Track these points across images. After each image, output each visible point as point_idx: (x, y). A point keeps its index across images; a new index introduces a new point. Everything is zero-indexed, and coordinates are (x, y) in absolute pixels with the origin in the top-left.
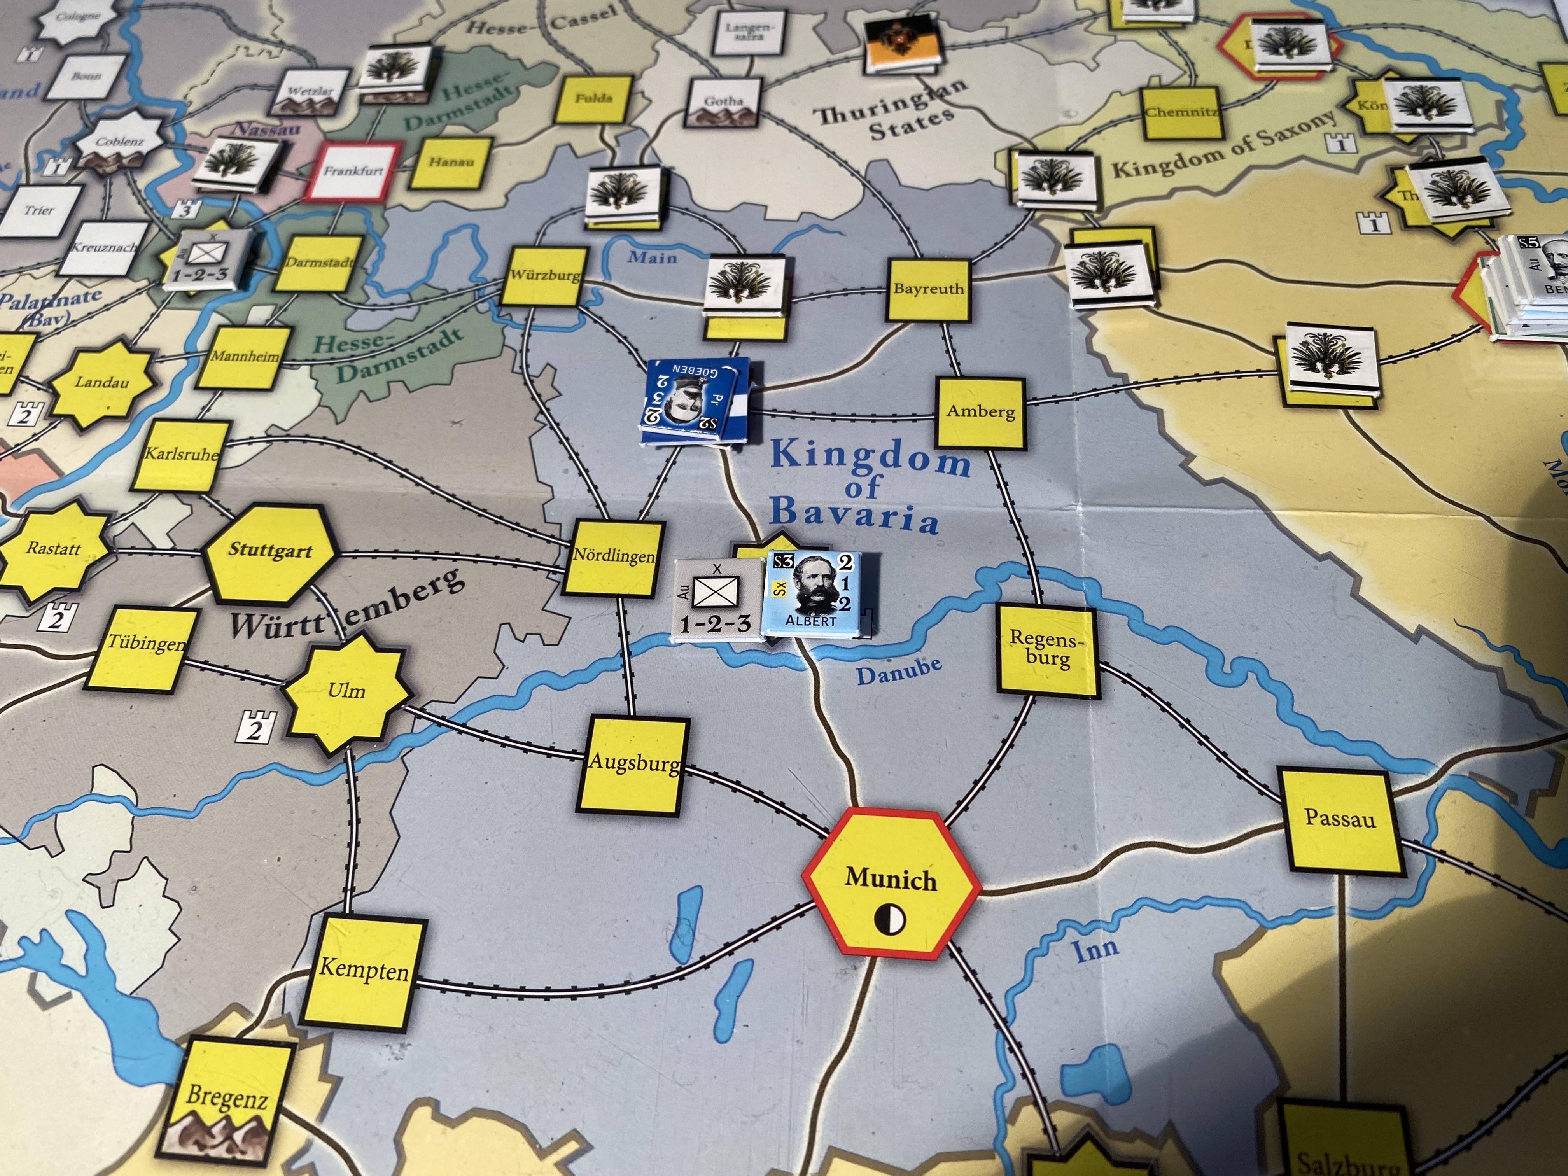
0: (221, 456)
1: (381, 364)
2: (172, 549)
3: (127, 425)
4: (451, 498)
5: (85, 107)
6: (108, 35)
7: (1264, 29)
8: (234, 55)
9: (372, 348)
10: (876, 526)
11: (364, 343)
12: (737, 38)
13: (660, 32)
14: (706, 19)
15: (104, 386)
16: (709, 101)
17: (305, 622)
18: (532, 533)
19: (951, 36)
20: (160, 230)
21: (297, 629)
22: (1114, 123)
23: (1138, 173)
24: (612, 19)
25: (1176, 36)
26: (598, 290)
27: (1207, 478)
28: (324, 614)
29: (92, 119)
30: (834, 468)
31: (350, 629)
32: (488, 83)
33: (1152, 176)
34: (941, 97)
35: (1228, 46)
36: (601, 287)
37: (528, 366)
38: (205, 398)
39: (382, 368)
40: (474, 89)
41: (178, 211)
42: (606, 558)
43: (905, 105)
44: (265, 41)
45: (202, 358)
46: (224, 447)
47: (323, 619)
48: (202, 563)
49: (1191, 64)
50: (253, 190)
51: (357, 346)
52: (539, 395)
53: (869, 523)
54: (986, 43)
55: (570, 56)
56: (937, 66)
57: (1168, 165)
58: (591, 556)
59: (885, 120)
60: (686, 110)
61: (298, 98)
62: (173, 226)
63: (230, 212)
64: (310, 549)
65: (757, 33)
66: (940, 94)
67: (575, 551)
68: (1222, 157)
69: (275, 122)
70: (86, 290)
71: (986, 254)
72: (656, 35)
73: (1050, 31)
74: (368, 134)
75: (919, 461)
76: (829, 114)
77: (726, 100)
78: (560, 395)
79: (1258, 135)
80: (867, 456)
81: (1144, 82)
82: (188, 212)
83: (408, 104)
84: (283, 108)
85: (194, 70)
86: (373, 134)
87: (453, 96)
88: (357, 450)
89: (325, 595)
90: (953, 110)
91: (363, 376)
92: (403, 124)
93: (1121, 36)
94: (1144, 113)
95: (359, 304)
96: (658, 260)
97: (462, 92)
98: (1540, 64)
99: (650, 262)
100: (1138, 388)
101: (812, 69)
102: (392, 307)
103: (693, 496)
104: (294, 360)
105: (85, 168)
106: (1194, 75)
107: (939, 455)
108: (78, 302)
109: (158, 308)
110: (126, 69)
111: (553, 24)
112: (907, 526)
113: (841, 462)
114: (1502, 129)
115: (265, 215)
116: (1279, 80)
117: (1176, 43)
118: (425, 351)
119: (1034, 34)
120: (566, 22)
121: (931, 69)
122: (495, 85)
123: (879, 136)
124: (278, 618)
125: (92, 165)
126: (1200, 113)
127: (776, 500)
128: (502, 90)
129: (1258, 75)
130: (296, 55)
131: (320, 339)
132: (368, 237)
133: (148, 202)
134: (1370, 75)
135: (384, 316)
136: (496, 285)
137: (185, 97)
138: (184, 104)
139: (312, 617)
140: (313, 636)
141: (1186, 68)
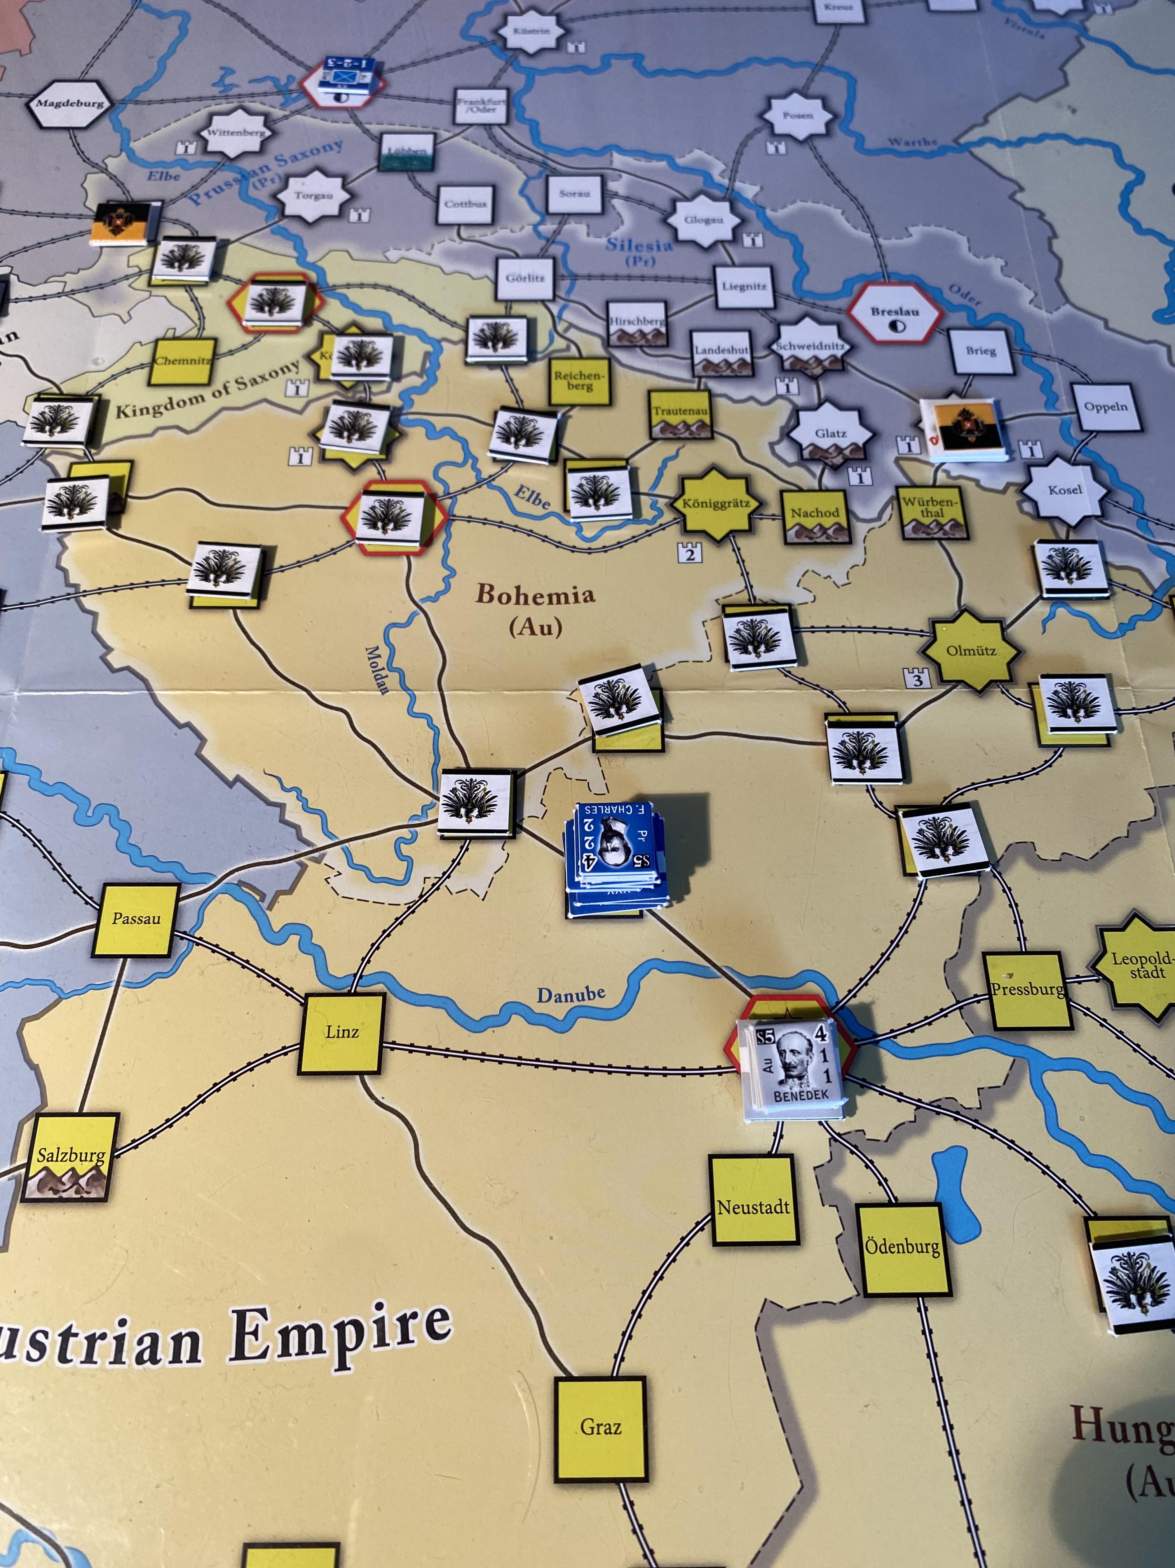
7: (259, 289)
19: (16, 290)
22: (128, 371)
23: (135, 415)
25: (195, 293)
27: (116, 666)
33: (145, 416)
35: (236, 303)
49: (202, 318)
54: (45, 297)
57: (159, 407)
68: (204, 400)
73: (101, 286)
79: (236, 381)
81: (161, 334)
93: (155, 291)
94: (154, 360)
98: (467, 318)
100: (84, 596)
106: (201, 328)
114: (422, 378)
116: (262, 332)
117: (197, 299)
119: (87, 289)
126: (197, 362)
129: (249, 330)
134: (337, 329)
141: (198, 322)
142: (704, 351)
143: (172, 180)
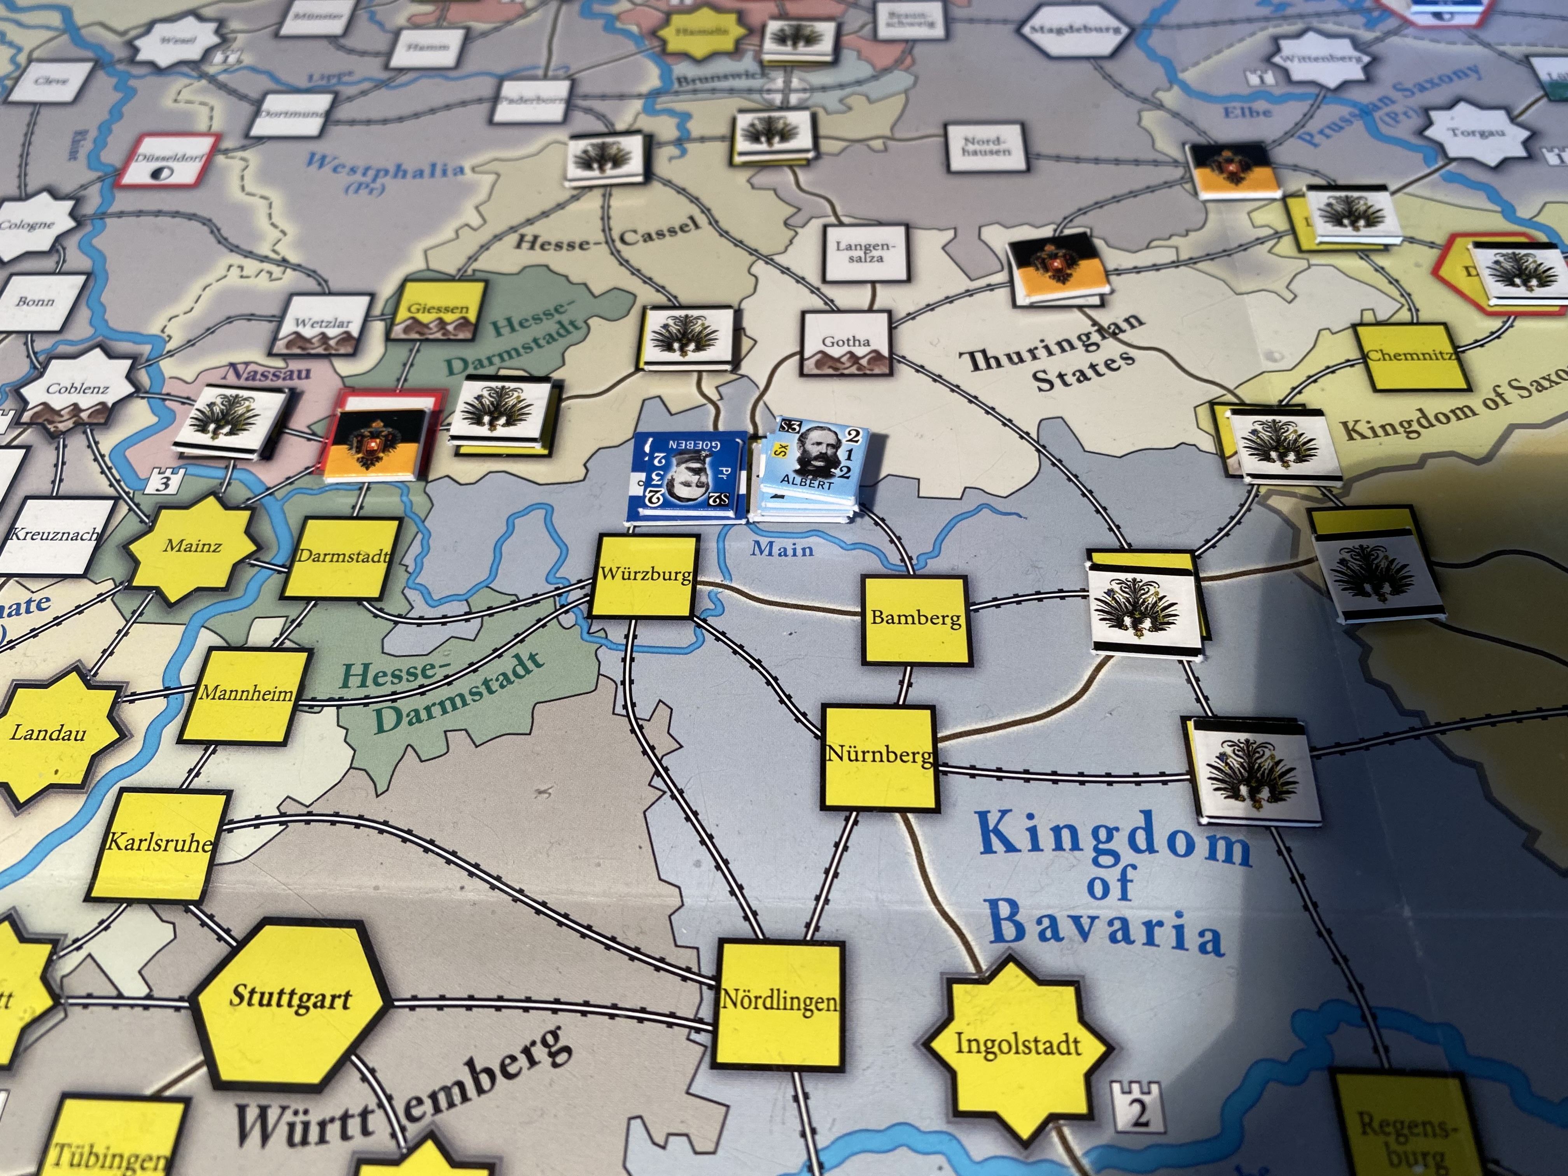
0: (215, 844)
1: (434, 704)
2: (149, 997)
3: (83, 798)
4: (541, 908)
5: (32, 341)
6: (64, 249)
7: (1490, 255)
8: (225, 276)
9: (421, 680)
10: (1138, 945)
11: (409, 673)
12: (851, 259)
13: (756, 251)
14: (810, 235)
15: (51, 739)
16: (828, 342)
17: (345, 1118)
18: (660, 965)
19: (1113, 258)
20: (131, 509)
21: (333, 1130)
22: (1331, 370)
23: (1376, 435)
24: (694, 233)
25: (1381, 260)
26: (716, 594)
28: (372, 1104)
29: (41, 358)
30: (1067, 856)
31: (413, 1129)
32: (548, 314)
33: (1393, 437)
34: (1114, 335)
35: (1444, 272)
36: (720, 590)
37: (633, 705)
38: (193, 755)
39: (436, 711)
40: (531, 322)
41: (154, 484)
42: (768, 1005)
43: (1072, 347)
44: (264, 259)
45: (188, 696)
46: (220, 831)
47: (372, 1112)
48: (191, 1019)
49: (1406, 295)
50: (254, 457)
51: (400, 678)
52: (652, 748)
53: (1128, 940)
54: (1156, 267)
55: (648, 280)
56: (1102, 296)
57: (1409, 423)
58: (746, 1002)
59: (1052, 366)
60: (801, 352)
61: (308, 332)
62: (147, 505)
63: (221, 484)
64: (347, 995)
65: (876, 253)
66: (1113, 332)
67: (723, 992)
68: (1474, 414)
69: (280, 363)
70: (27, 595)
71: (1211, 543)
72: (751, 254)
74: (398, 380)
75: (1181, 843)
76: (979, 357)
77: (848, 340)
78: (681, 747)
79: (1510, 384)
80: (1110, 838)
81: (1356, 319)
82: (167, 485)
83: (449, 340)
84: (289, 345)
85: (174, 296)
86: (405, 380)
87: (505, 331)
88: (407, 836)
89: (372, 1071)
90: (1133, 352)
91: (410, 723)
92: (444, 366)
93: (1315, 260)
94: (1365, 357)
95: (399, 616)
96: (790, 552)
97: (517, 326)
99: (780, 555)
100: (1443, 732)
101: (949, 300)
102: (444, 620)
103: (877, 899)
104: (314, 699)
105: (29, 425)
106: (1414, 309)
107: (1206, 835)
108: (18, 614)
109: (128, 622)
110: (86, 293)
111: (622, 240)
112: (1180, 944)
113: (1076, 847)
115: (268, 489)
116: (1518, 315)
117: (1383, 268)
118: (495, 686)
120: (638, 237)
121: (1096, 301)
122: (557, 317)
123: (1046, 386)
124: (306, 1112)
125: (40, 421)
126: (1434, 357)
127: (993, 904)
128: (566, 323)
129: (1490, 309)
130: (303, 276)
131: (348, 667)
132: (406, 519)
133: (114, 471)
135: (435, 635)
136: (582, 588)
137: (163, 331)
138: (160, 340)
139: (356, 1110)
140: (359, 1142)
141: (1402, 300)
143: (1262, 117)
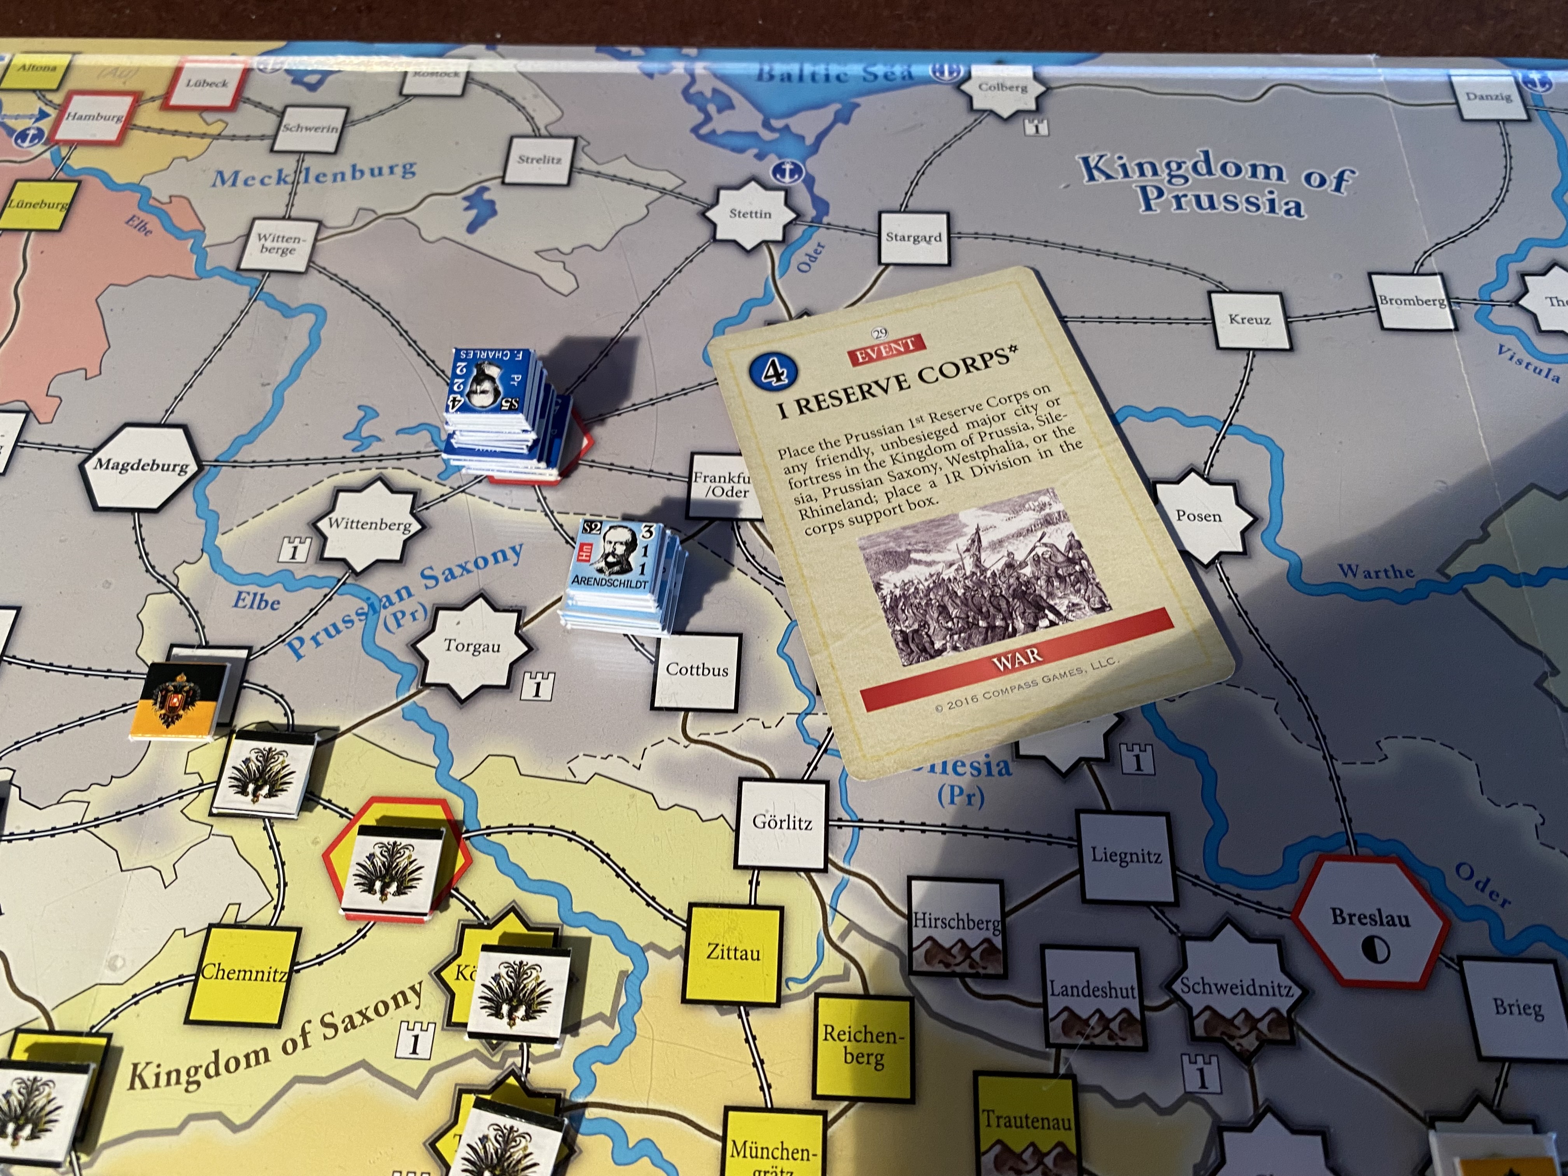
7: (371, 844)
22: (158, 988)
23: (157, 1085)
33: (174, 1088)
35: (335, 857)
49: (282, 885)
54: (53, 832)
57: (196, 1069)
68: (268, 1058)
73: (141, 809)
81: (218, 917)
94: (200, 970)
98: (691, 905)
106: (280, 906)
114: (613, 1027)
116: (376, 920)
119: (118, 816)
126: (265, 978)
134: (486, 918)
141: (276, 893)
142: (1064, 993)
143: (268, 609)
